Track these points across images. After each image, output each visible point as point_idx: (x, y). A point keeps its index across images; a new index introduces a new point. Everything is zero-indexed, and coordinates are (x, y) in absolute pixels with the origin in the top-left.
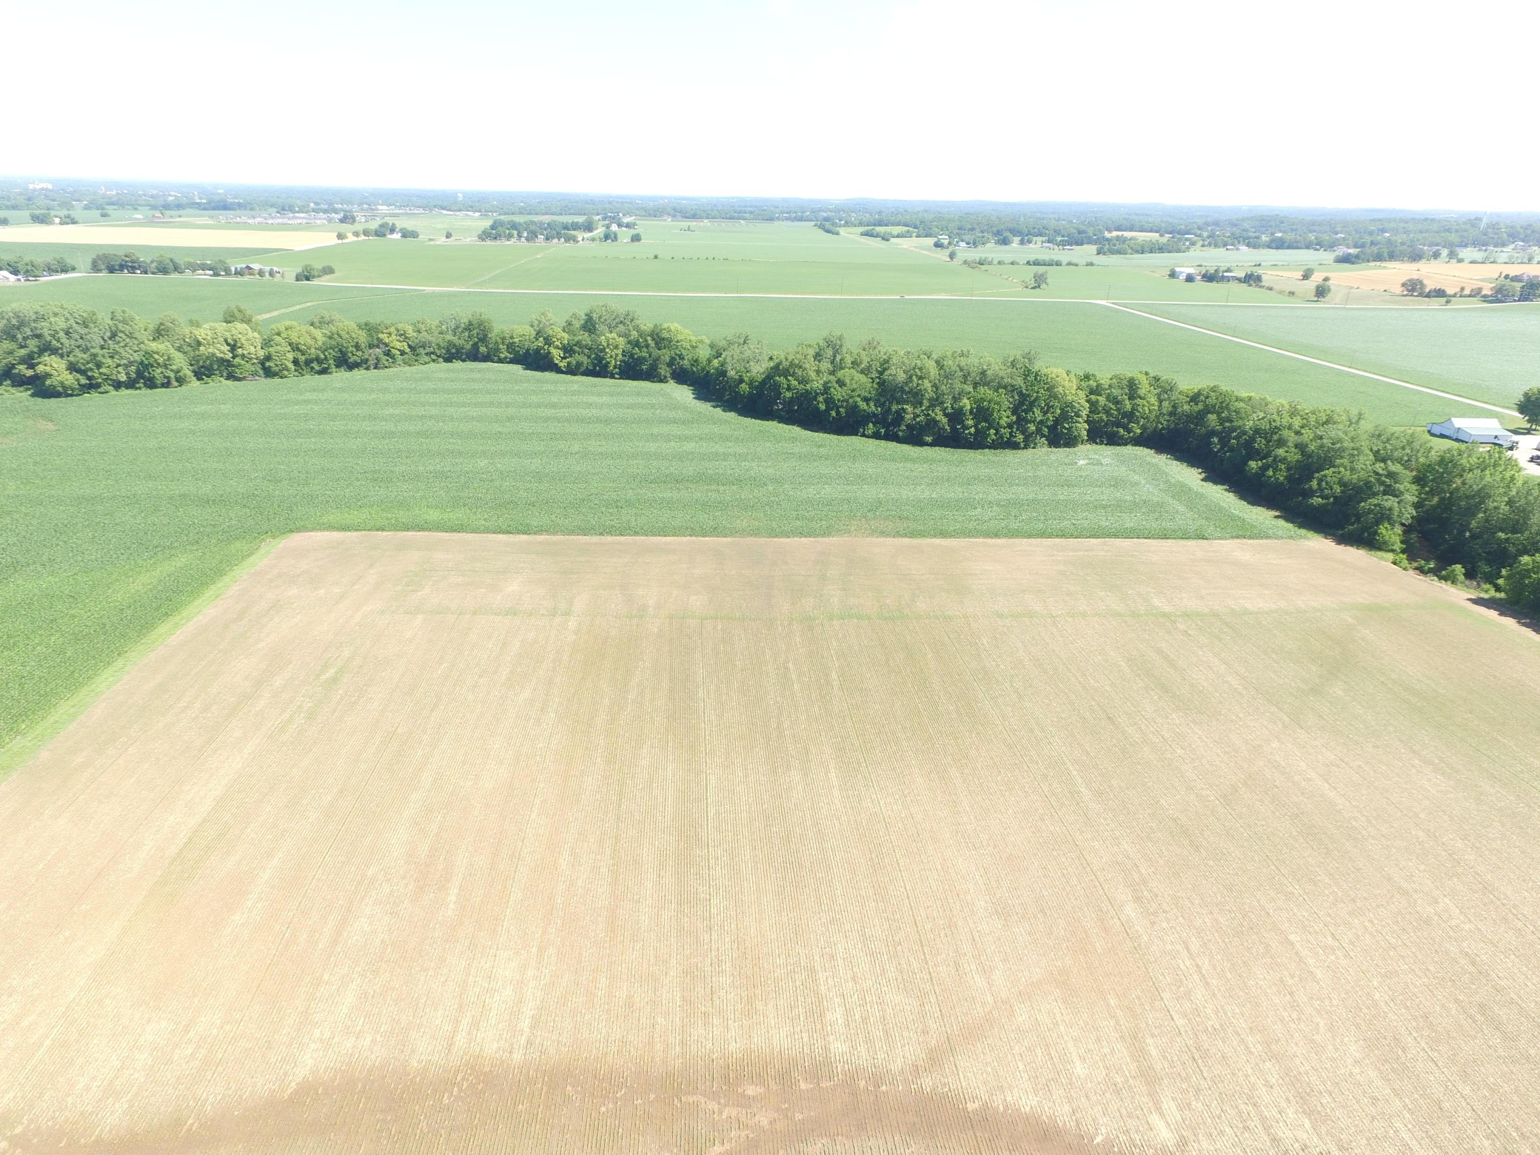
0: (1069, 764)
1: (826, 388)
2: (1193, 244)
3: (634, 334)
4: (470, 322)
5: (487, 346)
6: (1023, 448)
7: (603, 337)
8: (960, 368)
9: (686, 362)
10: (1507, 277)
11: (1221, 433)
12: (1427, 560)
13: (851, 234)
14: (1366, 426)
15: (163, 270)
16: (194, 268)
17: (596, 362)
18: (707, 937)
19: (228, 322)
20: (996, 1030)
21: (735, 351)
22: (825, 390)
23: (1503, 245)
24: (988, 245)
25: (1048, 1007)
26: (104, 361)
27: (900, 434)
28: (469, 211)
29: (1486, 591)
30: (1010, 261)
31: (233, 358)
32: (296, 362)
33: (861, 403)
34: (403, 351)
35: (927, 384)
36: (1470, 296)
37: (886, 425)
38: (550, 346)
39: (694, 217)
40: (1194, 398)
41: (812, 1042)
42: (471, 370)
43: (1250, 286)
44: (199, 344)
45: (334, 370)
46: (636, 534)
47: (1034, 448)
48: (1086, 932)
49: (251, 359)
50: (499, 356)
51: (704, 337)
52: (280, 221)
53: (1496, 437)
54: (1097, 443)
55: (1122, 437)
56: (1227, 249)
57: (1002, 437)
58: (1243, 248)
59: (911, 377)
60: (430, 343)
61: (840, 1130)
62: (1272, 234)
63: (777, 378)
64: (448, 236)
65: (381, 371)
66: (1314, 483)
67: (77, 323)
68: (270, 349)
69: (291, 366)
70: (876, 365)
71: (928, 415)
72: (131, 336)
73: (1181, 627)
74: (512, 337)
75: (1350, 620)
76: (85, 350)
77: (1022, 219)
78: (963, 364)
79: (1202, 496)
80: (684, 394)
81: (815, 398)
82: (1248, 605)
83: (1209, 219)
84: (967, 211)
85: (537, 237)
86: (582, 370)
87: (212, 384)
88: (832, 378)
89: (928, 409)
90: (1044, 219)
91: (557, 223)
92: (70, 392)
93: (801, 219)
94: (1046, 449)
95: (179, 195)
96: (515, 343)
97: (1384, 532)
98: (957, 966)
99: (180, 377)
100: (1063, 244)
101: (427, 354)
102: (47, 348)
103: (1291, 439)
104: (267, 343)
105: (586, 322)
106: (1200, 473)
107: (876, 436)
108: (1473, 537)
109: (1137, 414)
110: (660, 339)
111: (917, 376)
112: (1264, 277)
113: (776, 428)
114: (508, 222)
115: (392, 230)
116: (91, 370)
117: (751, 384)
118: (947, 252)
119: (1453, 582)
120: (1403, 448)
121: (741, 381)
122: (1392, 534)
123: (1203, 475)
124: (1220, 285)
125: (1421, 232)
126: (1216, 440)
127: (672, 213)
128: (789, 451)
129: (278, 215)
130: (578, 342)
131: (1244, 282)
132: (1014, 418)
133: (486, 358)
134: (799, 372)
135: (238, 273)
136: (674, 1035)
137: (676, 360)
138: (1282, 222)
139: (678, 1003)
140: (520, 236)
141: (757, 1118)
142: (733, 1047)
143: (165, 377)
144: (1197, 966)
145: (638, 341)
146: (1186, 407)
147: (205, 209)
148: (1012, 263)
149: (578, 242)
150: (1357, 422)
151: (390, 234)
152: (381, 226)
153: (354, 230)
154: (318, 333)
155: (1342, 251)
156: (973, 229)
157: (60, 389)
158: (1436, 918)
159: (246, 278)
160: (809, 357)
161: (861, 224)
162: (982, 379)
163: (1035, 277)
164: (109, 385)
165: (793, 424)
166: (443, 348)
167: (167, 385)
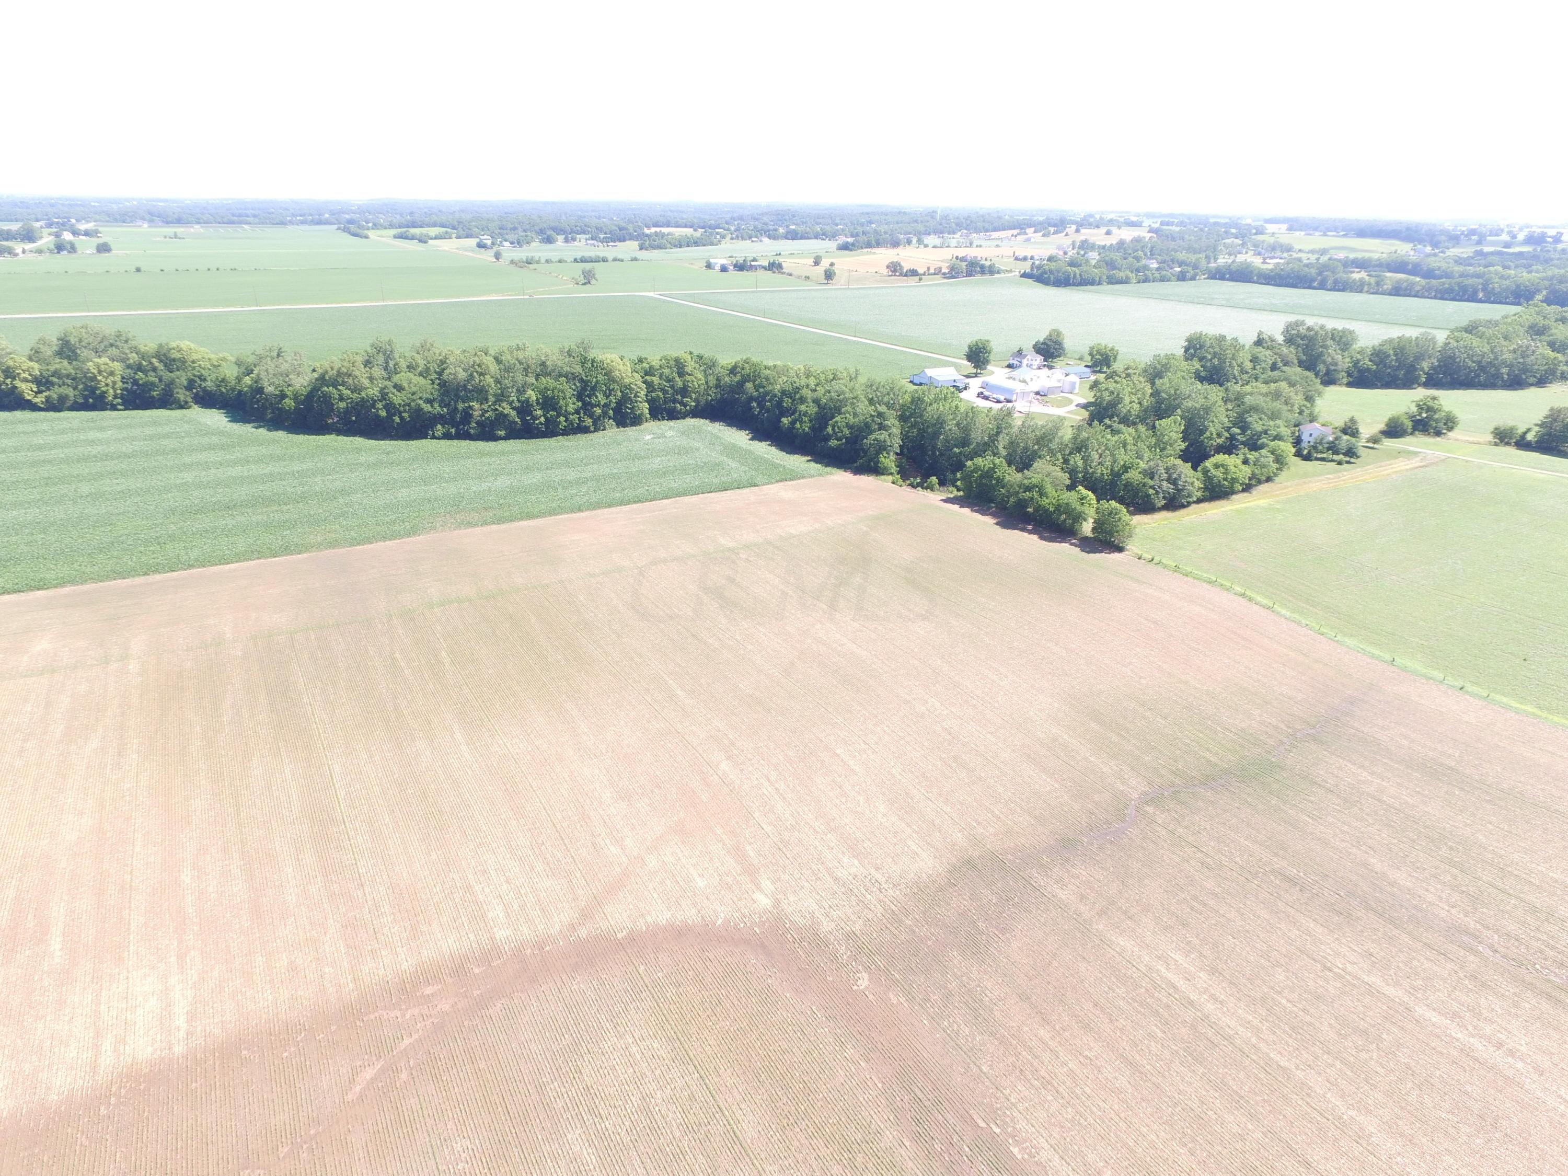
0: (665, 676)
1: (384, 395)
2: (723, 237)
3: (134, 358)
6: (594, 432)
7: (90, 364)
8: (519, 361)
9: (209, 383)
10: (957, 258)
11: (758, 398)
12: (915, 478)
13: (382, 237)
14: (862, 380)
17: (86, 393)
18: (360, 893)
20: (633, 878)
21: (269, 365)
22: (382, 396)
23: (954, 233)
24: (533, 244)
25: (671, 850)
27: (472, 431)
29: (952, 492)
30: (557, 259)
33: (424, 405)
35: (489, 380)
36: (935, 274)
37: (454, 424)
38: (14, 378)
39: (179, 221)
40: (733, 371)
41: (478, 938)
43: (774, 272)
46: (191, 566)
47: (603, 430)
48: (693, 791)
51: (226, 354)
53: (955, 381)
54: (659, 420)
55: (680, 412)
56: (752, 241)
57: (572, 424)
58: (766, 240)
59: (471, 375)
61: (515, 988)
62: (787, 226)
63: (325, 389)
66: (830, 429)
70: (434, 367)
71: (496, 410)
73: (743, 556)
75: (865, 529)
77: (564, 218)
78: (521, 357)
79: (750, 452)
80: (216, 419)
81: (373, 406)
82: (793, 532)
83: (735, 215)
84: (506, 210)
86: (69, 405)
88: (387, 383)
89: (494, 403)
90: (585, 217)
93: (320, 223)
94: (615, 430)
97: (883, 460)
98: (594, 845)
100: (605, 241)
103: (809, 396)
105: (62, 348)
106: (748, 435)
107: (447, 436)
108: (941, 454)
109: (689, 389)
110: (170, 361)
111: (477, 372)
112: (784, 265)
113: (336, 441)
117: (295, 398)
118: (491, 253)
119: (932, 490)
120: (888, 394)
121: (283, 396)
122: (889, 461)
123: (750, 436)
124: (750, 273)
125: (897, 223)
126: (754, 404)
127: (148, 217)
128: (355, 462)
130: (54, 372)
131: (769, 270)
132: (580, 404)
134: (349, 381)
136: (344, 977)
137: (195, 382)
138: (794, 216)
139: (343, 952)
141: (439, 1007)
142: (405, 966)
144: (776, 789)
145: (140, 364)
146: (727, 379)
148: (560, 261)
149: (16, 255)
150: (856, 378)
155: (842, 239)
156: (515, 229)
158: (927, 712)
160: (357, 364)
161: (391, 226)
162: (543, 370)
163: (583, 274)
165: (354, 435)
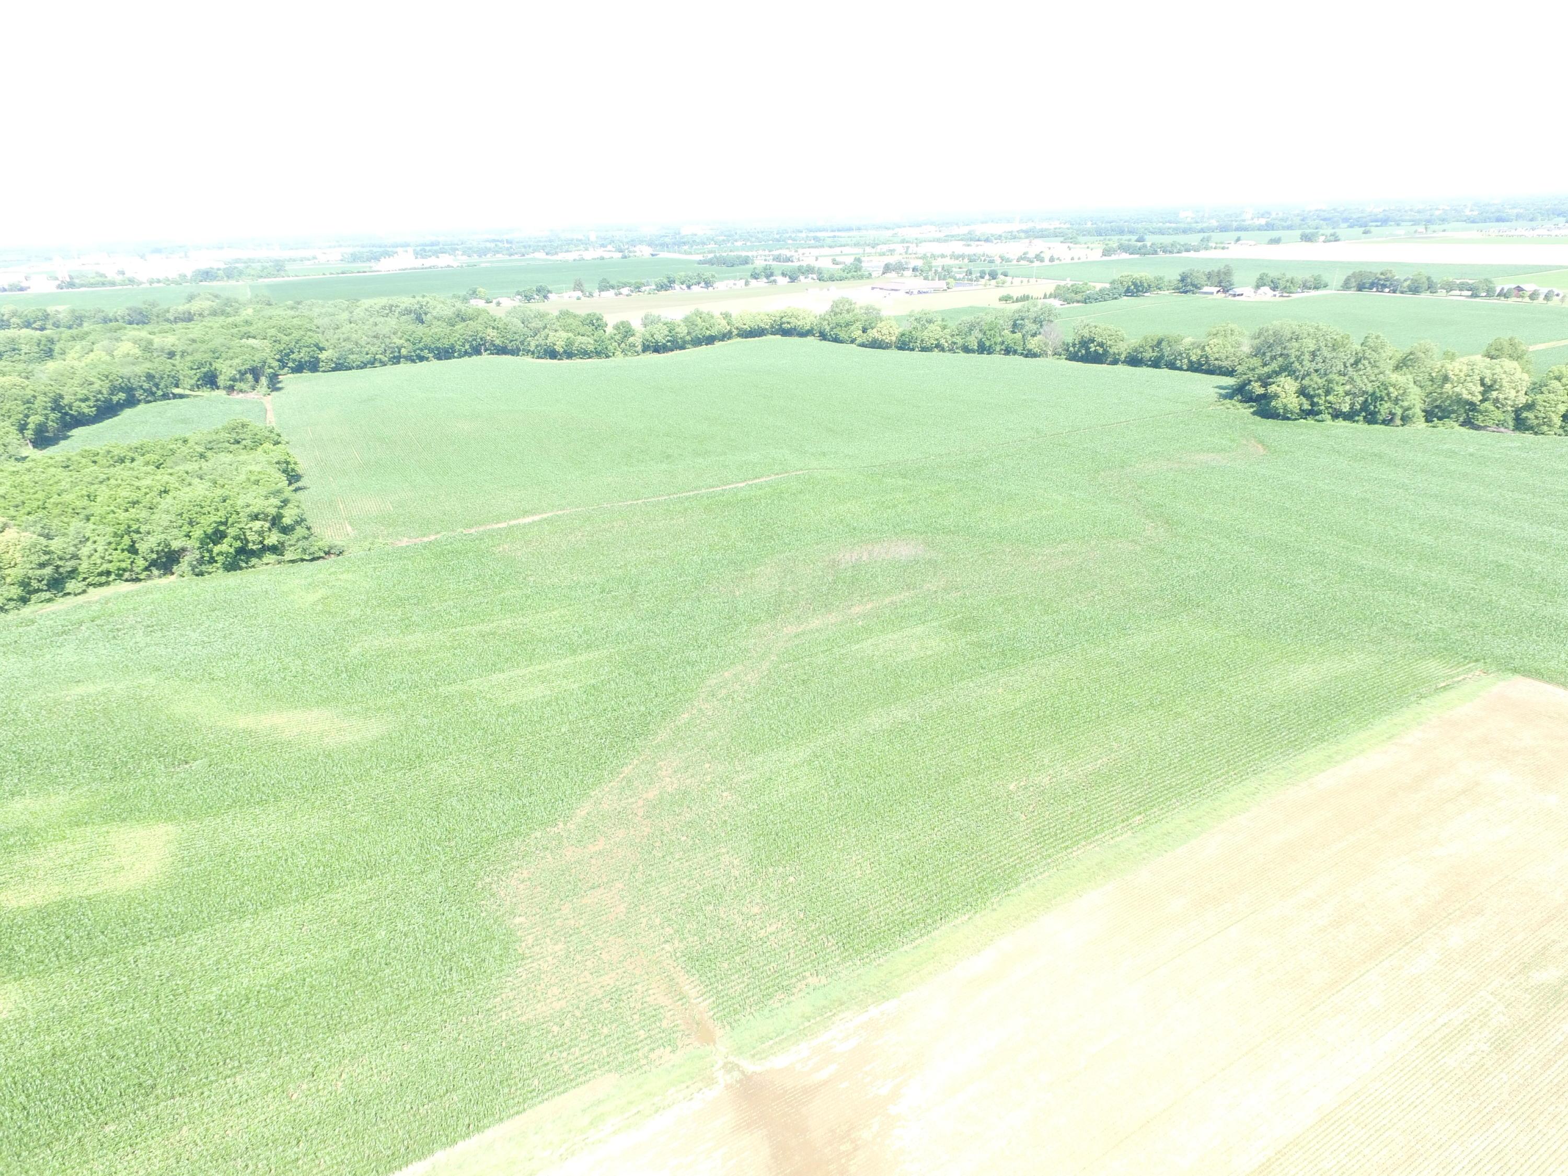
15: (1415, 290)
19: (1492, 357)
26: (1336, 388)
31: (1482, 401)
44: (1446, 379)
49: (1505, 405)
67: (1327, 346)
68: (1538, 396)
69: (1558, 421)
76: (1323, 375)
92: (1289, 416)
95: (1448, 208)
135: (1503, 294)
147: (1475, 222)
159: (1513, 300)
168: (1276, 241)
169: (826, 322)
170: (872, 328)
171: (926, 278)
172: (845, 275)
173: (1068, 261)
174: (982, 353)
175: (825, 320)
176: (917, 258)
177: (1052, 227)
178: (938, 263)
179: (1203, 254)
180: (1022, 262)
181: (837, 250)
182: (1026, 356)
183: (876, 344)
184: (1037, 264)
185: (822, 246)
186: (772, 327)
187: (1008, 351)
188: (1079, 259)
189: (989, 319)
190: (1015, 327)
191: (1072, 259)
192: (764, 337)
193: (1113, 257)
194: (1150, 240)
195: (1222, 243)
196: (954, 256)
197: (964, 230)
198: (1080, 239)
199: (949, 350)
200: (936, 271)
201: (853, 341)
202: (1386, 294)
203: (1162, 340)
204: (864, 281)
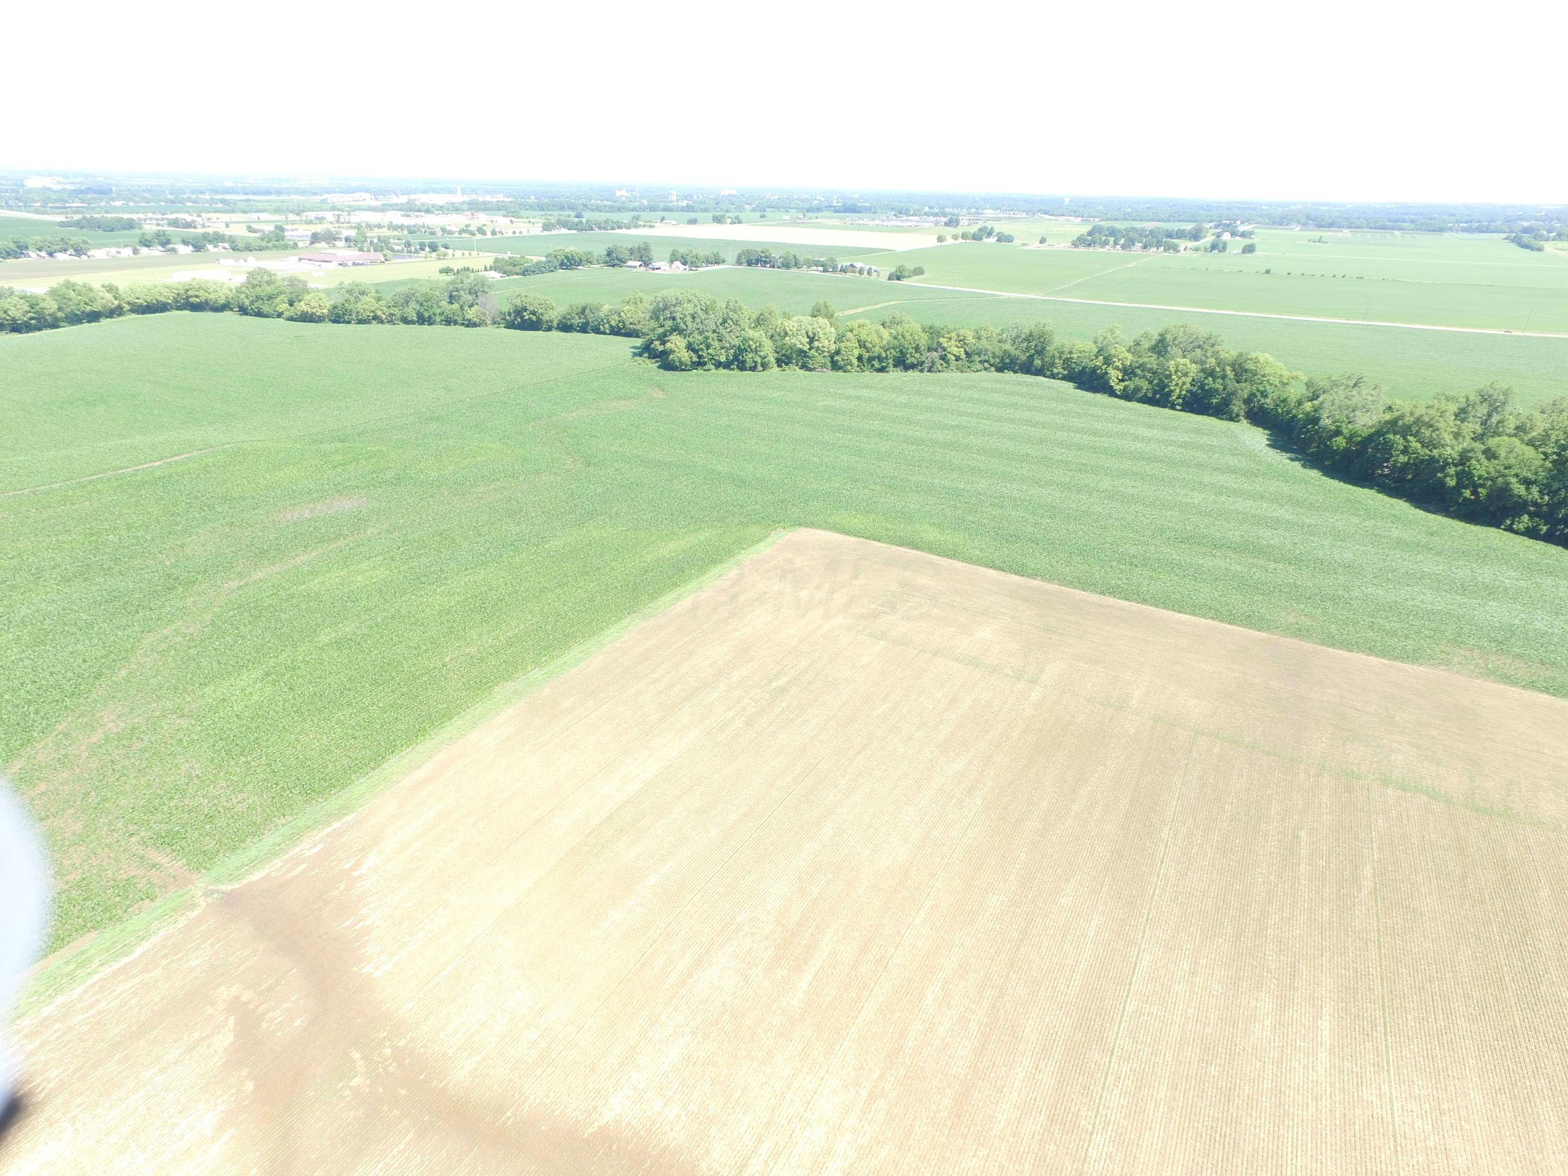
1: (1464, 458)
3: (1211, 362)
4: (1031, 332)
5: (1042, 359)
7: (1173, 362)
9: (1268, 401)
13: (1563, 250)
15: (786, 266)
16: (810, 264)
17: (1157, 388)
19: (814, 316)
21: (1340, 395)
22: (1461, 460)
26: (712, 343)
28: (1071, 216)
31: (810, 349)
32: (860, 358)
33: (1517, 485)
34: (959, 357)
37: (1550, 520)
38: (1109, 366)
39: (1332, 225)
42: (1019, 384)
44: (786, 334)
45: (891, 369)
49: (823, 352)
50: (1052, 371)
51: (1300, 373)
52: (894, 223)
60: (986, 350)
63: (1391, 436)
64: (1043, 241)
65: (933, 374)
67: (702, 310)
68: (841, 344)
69: (855, 362)
70: (1558, 435)
72: (736, 323)
74: (1071, 353)
76: (701, 333)
80: (1256, 438)
81: (1442, 469)
85: (1134, 244)
86: (1139, 396)
87: (788, 371)
88: (1478, 446)
91: (1161, 231)
92: (683, 367)
93: (1485, 230)
95: (823, 199)
96: (1072, 358)
99: (765, 363)
101: (980, 362)
102: (676, 329)
104: (840, 339)
105: (1158, 343)
107: (1532, 533)
110: (1241, 370)
114: (1108, 228)
115: (989, 234)
116: (702, 350)
117: (1349, 439)
121: (1338, 433)
127: (1304, 220)
128: (1384, 534)
129: (895, 218)
130: (1141, 365)
133: (1039, 372)
134: (1427, 433)
135: (843, 270)
137: (1256, 397)
140: (1116, 243)
143: (754, 361)
145: (1214, 370)
147: (838, 211)
149: (1179, 251)
151: (986, 238)
152: (980, 230)
153: (954, 233)
154: (885, 333)
157: (678, 364)
159: (849, 275)
160: (1447, 414)
164: (712, 364)
166: (998, 357)
167: (753, 369)
168: (693, 222)
169: (243, 296)
170: (300, 301)
171: (361, 249)
172: (264, 244)
173: (510, 234)
174: (423, 324)
175: (242, 292)
176: (351, 228)
177: (494, 200)
178: (373, 234)
179: (633, 232)
180: (464, 235)
181: (254, 216)
182: (468, 326)
183: (306, 318)
184: (479, 236)
185: (233, 211)
186: (176, 301)
187: (449, 322)
188: (521, 233)
189: (424, 290)
190: (452, 299)
191: (514, 233)
192: (168, 313)
193: (553, 232)
194: (588, 216)
195: (650, 222)
196: (392, 227)
197: (403, 199)
198: (523, 213)
199: (388, 322)
200: (371, 242)
201: (280, 315)
202: (768, 269)
203: (586, 307)
204: (290, 251)
